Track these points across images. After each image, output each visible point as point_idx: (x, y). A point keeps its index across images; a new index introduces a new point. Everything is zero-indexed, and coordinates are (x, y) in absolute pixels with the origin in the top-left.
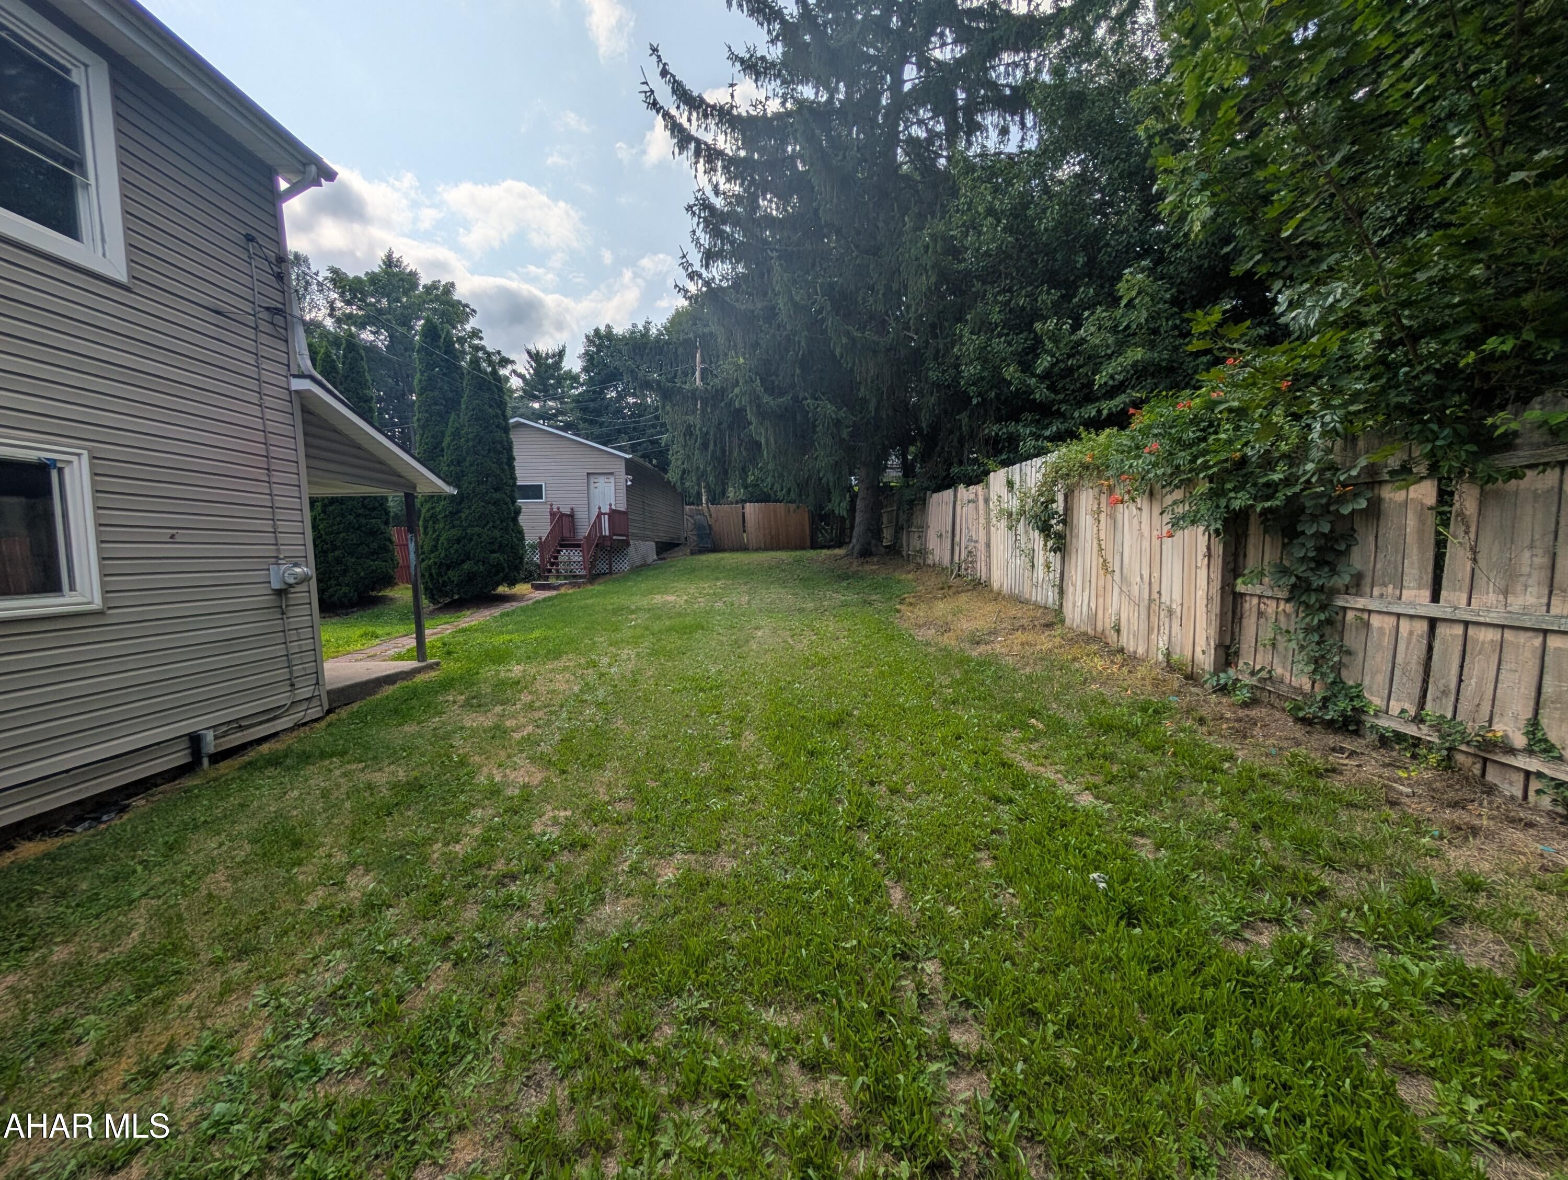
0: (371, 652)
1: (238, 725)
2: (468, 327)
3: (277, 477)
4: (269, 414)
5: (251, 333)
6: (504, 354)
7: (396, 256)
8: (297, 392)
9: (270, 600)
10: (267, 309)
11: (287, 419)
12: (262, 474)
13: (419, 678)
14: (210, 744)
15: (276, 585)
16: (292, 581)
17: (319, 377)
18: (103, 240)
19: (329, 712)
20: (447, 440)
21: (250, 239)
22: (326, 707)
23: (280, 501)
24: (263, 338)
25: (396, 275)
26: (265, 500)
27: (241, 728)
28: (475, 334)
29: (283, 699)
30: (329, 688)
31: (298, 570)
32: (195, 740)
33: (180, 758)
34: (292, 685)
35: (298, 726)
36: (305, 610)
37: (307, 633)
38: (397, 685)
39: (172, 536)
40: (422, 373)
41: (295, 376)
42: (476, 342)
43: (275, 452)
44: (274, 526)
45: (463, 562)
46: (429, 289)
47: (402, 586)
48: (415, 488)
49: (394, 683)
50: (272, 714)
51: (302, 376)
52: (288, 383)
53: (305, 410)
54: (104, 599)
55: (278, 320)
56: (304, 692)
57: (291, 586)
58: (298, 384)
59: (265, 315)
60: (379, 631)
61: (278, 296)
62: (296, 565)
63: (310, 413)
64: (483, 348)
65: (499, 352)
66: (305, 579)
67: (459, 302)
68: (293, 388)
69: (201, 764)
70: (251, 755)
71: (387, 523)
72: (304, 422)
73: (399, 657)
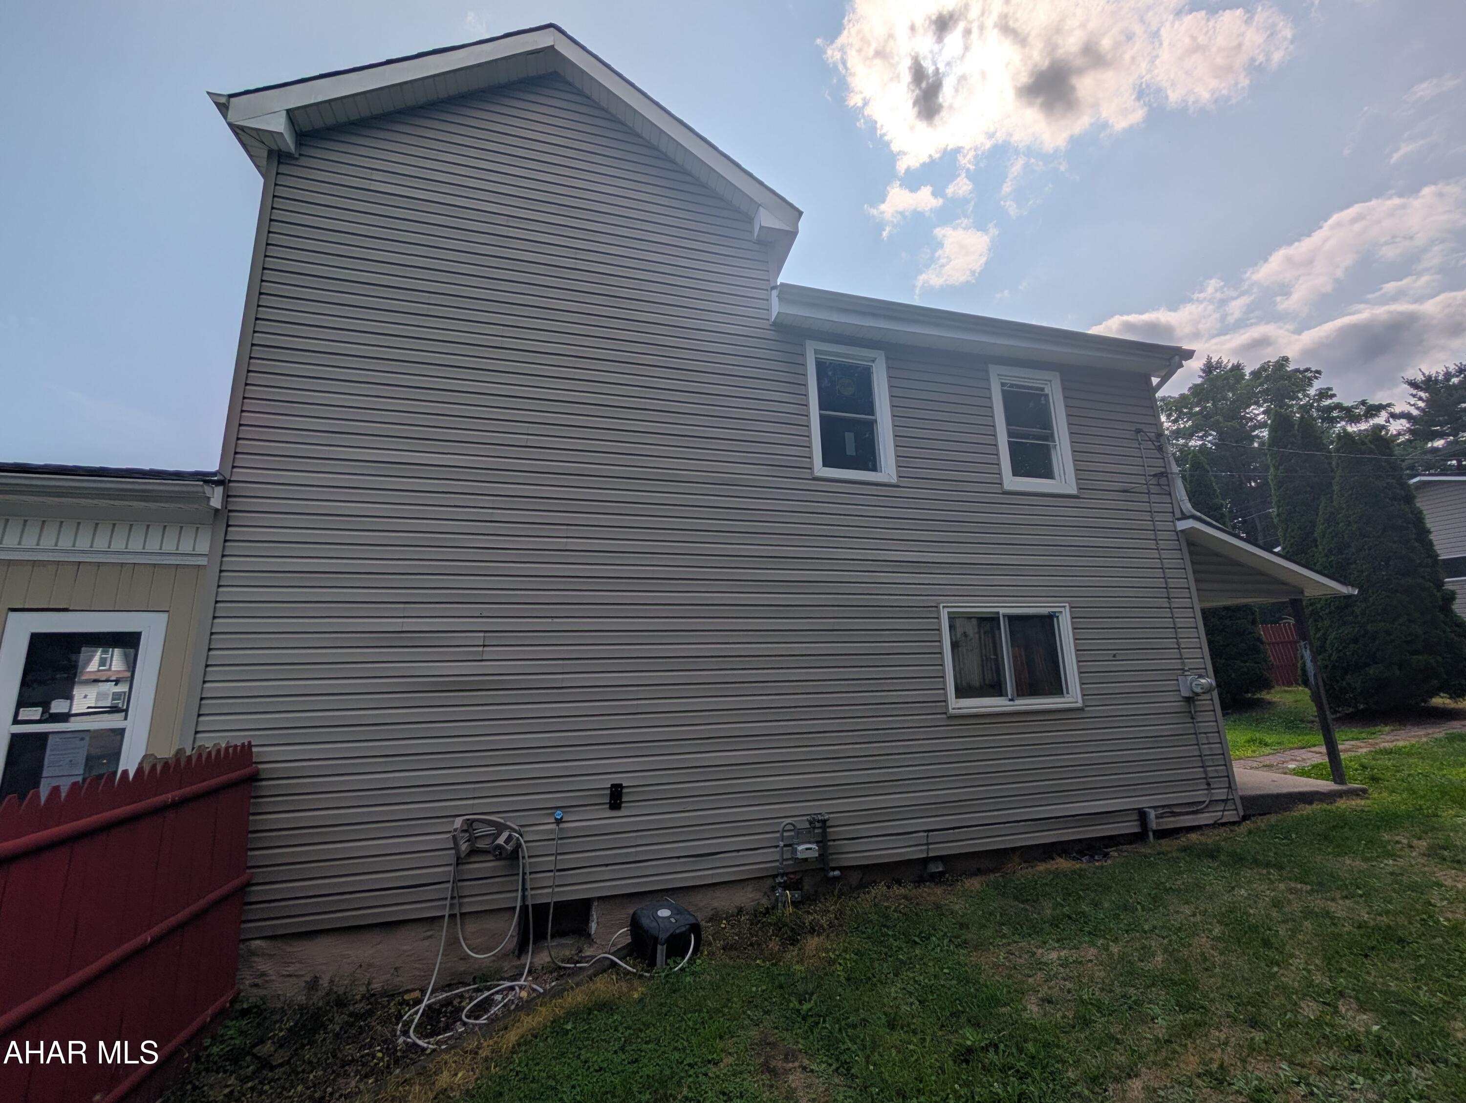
0: (1268, 760)
1: (1170, 810)
2: (1312, 392)
3: (1176, 603)
4: (1164, 554)
5: (1145, 498)
6: (1371, 402)
7: (1214, 360)
8: (1182, 531)
9: (1180, 706)
10: (1155, 475)
11: (1177, 554)
12: (1164, 602)
13: (1342, 804)
14: (1153, 824)
15: (1185, 693)
16: (1198, 690)
17: (1199, 514)
18: (1065, 474)
19: (1245, 818)
20: (1320, 528)
21: (1138, 431)
22: (1242, 813)
23: (1180, 622)
24: (1154, 498)
25: (1219, 376)
26: (1169, 622)
27: (1174, 814)
28: (1324, 394)
29: (1201, 795)
30: (1240, 794)
31: (1203, 681)
32: (1142, 815)
33: (1131, 827)
34: (1208, 784)
35: (1216, 825)
36: (1210, 716)
37: (1214, 737)
38: (1314, 806)
39: (1114, 656)
40: (1277, 468)
41: (1179, 519)
42: (1327, 402)
43: (1172, 583)
44: (1178, 643)
45: (1367, 665)
46: (1256, 374)
47: (1277, 688)
48: (1302, 592)
49: (1311, 803)
50: (1195, 808)
51: (1184, 517)
52: (1175, 526)
53: (1190, 544)
54: (1083, 700)
55: (1163, 481)
56: (1220, 794)
57: (1197, 694)
58: (1182, 525)
59: (1154, 481)
60: (1268, 739)
61: (1160, 463)
62: (1201, 676)
63: (1193, 545)
64: (1339, 406)
65: (1363, 403)
66: (1209, 691)
67: (1297, 371)
68: (1179, 529)
69: (1148, 836)
70: (1183, 841)
71: (1254, 622)
72: (1191, 553)
73: (1302, 773)
